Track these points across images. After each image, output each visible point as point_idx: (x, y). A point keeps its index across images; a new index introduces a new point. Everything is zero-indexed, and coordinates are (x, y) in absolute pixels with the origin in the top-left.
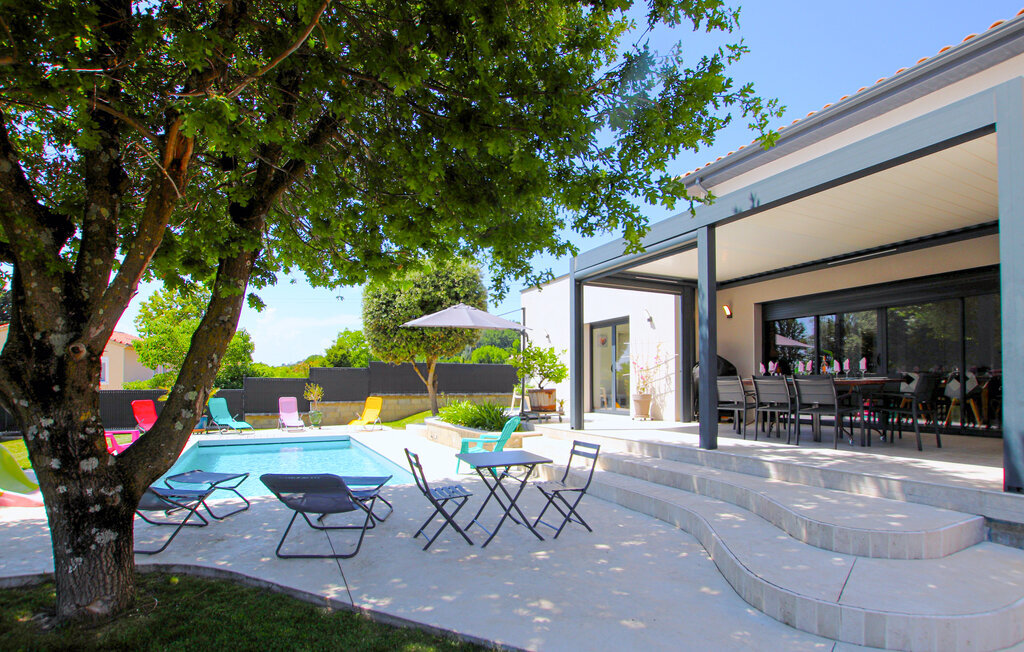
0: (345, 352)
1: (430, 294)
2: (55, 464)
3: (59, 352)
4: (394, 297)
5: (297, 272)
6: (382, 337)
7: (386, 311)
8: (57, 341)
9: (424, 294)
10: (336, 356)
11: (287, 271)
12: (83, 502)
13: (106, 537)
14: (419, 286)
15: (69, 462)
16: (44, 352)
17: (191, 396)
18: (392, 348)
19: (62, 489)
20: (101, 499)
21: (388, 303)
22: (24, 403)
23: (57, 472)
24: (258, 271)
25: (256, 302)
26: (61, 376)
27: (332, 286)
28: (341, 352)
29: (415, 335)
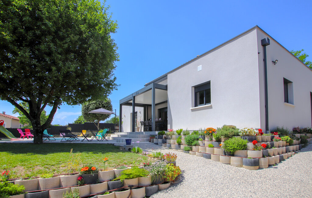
0: (80, 122)
1: (98, 106)
2: (35, 125)
3: (36, 113)
4: (89, 106)
5: (65, 103)
6: (86, 116)
7: (87, 110)
8: (36, 112)
9: (96, 106)
10: (77, 123)
11: (64, 103)
12: (38, 130)
13: (40, 134)
14: (95, 104)
15: (37, 125)
16: (35, 113)
17: (50, 119)
18: (89, 118)
19: (36, 128)
20: (40, 130)
21: (88, 108)
22: (32, 118)
23: (35, 126)
24: (59, 103)
25: (59, 108)
26: (37, 116)
27: (72, 105)
28: (79, 122)
29: (94, 115)
